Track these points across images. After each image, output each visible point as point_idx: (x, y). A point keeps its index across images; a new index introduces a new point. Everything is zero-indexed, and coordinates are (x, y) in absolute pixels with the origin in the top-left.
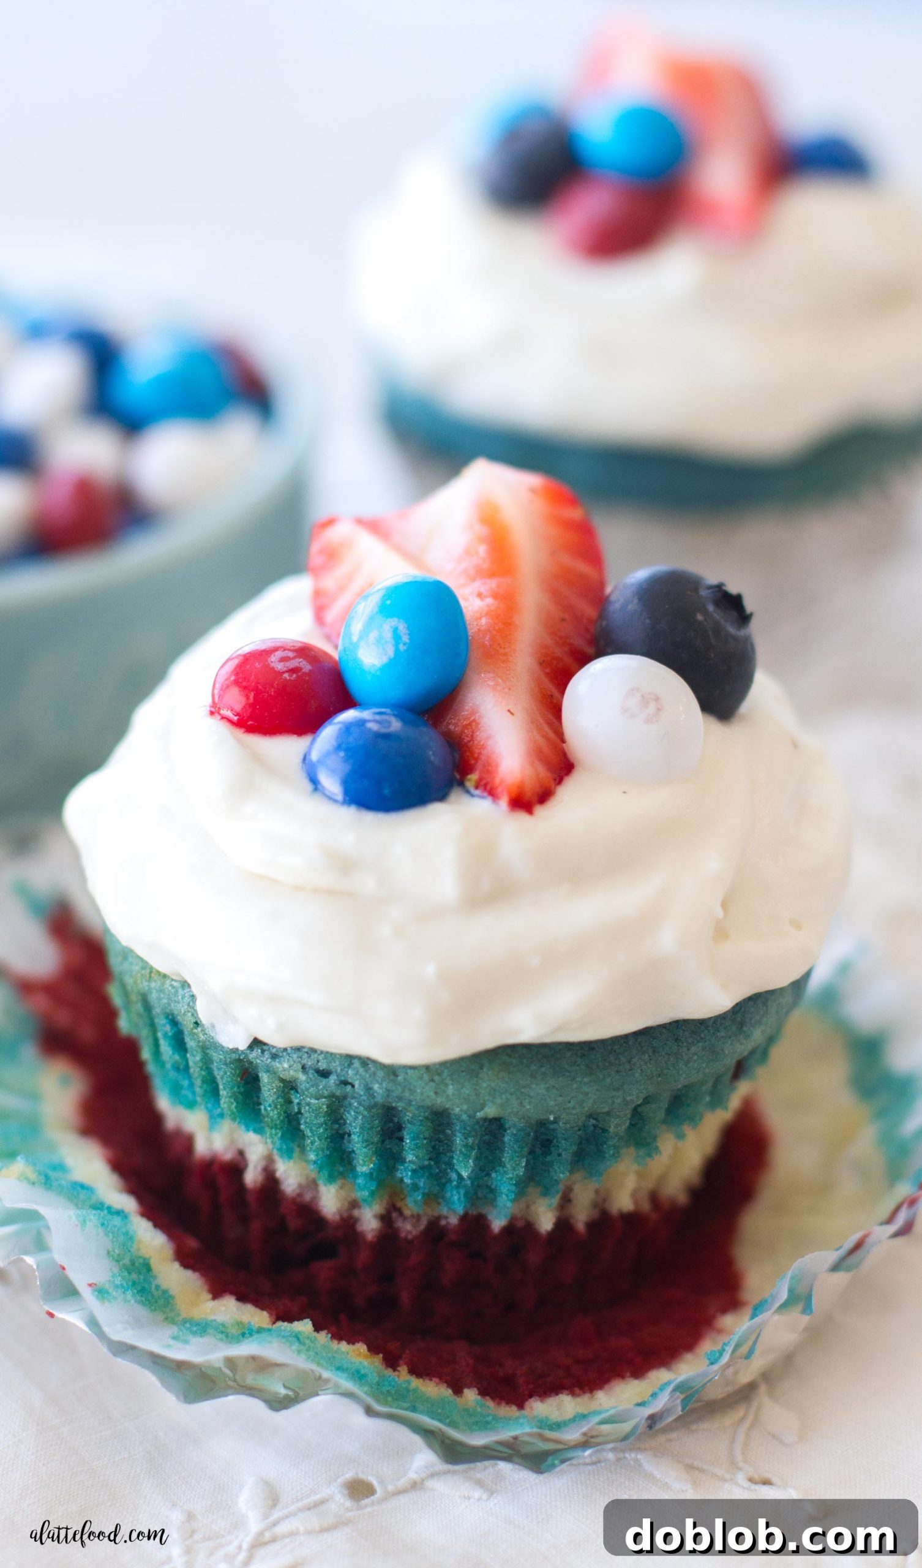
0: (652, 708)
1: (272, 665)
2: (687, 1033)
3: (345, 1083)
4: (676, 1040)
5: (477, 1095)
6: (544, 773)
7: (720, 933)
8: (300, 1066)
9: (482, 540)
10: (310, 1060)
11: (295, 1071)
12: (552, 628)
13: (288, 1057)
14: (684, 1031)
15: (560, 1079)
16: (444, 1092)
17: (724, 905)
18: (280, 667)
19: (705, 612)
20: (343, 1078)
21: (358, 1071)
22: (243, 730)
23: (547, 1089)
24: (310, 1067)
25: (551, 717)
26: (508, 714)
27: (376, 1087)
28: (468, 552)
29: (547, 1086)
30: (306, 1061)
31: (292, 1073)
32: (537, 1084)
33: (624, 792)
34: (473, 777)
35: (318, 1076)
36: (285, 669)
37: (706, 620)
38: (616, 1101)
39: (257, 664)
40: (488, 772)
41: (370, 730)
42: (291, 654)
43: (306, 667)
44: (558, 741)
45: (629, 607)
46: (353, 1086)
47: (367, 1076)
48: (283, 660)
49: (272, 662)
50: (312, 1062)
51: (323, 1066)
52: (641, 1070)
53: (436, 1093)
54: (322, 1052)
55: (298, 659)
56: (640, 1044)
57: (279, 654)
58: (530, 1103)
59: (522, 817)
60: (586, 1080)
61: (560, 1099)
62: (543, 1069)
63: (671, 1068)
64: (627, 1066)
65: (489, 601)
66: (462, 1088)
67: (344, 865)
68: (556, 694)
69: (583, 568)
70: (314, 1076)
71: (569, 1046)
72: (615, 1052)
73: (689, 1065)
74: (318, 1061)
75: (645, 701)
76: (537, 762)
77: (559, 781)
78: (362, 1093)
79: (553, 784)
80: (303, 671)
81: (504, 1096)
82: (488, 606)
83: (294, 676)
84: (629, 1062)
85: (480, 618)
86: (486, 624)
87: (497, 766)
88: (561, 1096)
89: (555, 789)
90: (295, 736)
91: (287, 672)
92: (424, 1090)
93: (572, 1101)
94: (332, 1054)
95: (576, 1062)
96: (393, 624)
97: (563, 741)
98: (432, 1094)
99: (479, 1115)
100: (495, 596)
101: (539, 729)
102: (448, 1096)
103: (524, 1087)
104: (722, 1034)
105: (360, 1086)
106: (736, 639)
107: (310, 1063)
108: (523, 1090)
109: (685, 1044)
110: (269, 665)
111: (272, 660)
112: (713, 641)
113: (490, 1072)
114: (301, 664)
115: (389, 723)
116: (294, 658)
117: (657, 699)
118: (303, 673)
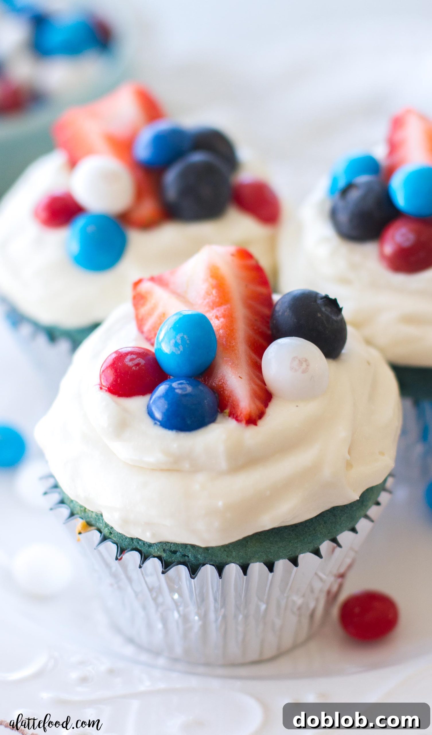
0: (304, 366)
1: (127, 363)
2: (339, 512)
3: (184, 556)
4: (334, 516)
6: (258, 403)
7: (349, 465)
8: (162, 550)
9: (214, 287)
10: (166, 547)
11: (160, 552)
12: (252, 325)
13: (156, 546)
14: (337, 511)
15: (284, 542)
16: (231, 555)
17: (349, 453)
18: (130, 364)
19: (321, 312)
20: (183, 554)
21: (190, 550)
22: (117, 396)
24: (167, 550)
25: (258, 373)
26: (239, 378)
27: (199, 556)
28: (208, 293)
29: (278, 546)
30: (165, 547)
31: (159, 553)
32: (273, 547)
33: (297, 406)
34: (227, 411)
35: (171, 553)
36: (133, 365)
37: (322, 316)
38: (310, 548)
39: (119, 364)
40: (234, 408)
41: (178, 394)
42: (134, 356)
43: (142, 362)
44: (263, 385)
45: (286, 314)
46: (188, 557)
47: (194, 552)
48: (131, 360)
49: (126, 362)
50: (168, 548)
51: (173, 549)
52: (320, 532)
54: (172, 543)
55: (138, 359)
56: (318, 520)
57: (129, 357)
59: (252, 428)
60: (296, 541)
61: (285, 551)
62: (275, 539)
63: (334, 529)
64: (314, 532)
65: (222, 320)
66: (239, 553)
67: (174, 458)
68: (258, 360)
69: (262, 290)
70: (169, 554)
71: (286, 527)
72: (307, 526)
73: (341, 526)
74: (171, 547)
75: (300, 363)
76: (256, 400)
77: (266, 405)
78: (193, 559)
79: (264, 409)
80: (142, 364)
81: (259, 554)
82: (222, 322)
83: (138, 368)
84: (314, 530)
85: (219, 330)
86: (222, 333)
87: (238, 405)
88: (285, 550)
89: (265, 410)
90: (142, 396)
91: (134, 366)
92: (222, 556)
93: (290, 551)
94: (177, 544)
95: (290, 534)
96: (181, 336)
97: (265, 384)
98: (226, 557)
100: (224, 316)
101: (254, 382)
102: (233, 557)
104: (355, 508)
105: (192, 557)
106: (336, 322)
107: (167, 548)
109: (338, 517)
110: (125, 364)
111: (126, 361)
112: (327, 326)
113: (251, 544)
114: (140, 361)
115: (186, 388)
116: (136, 358)
117: (306, 361)
118: (142, 365)
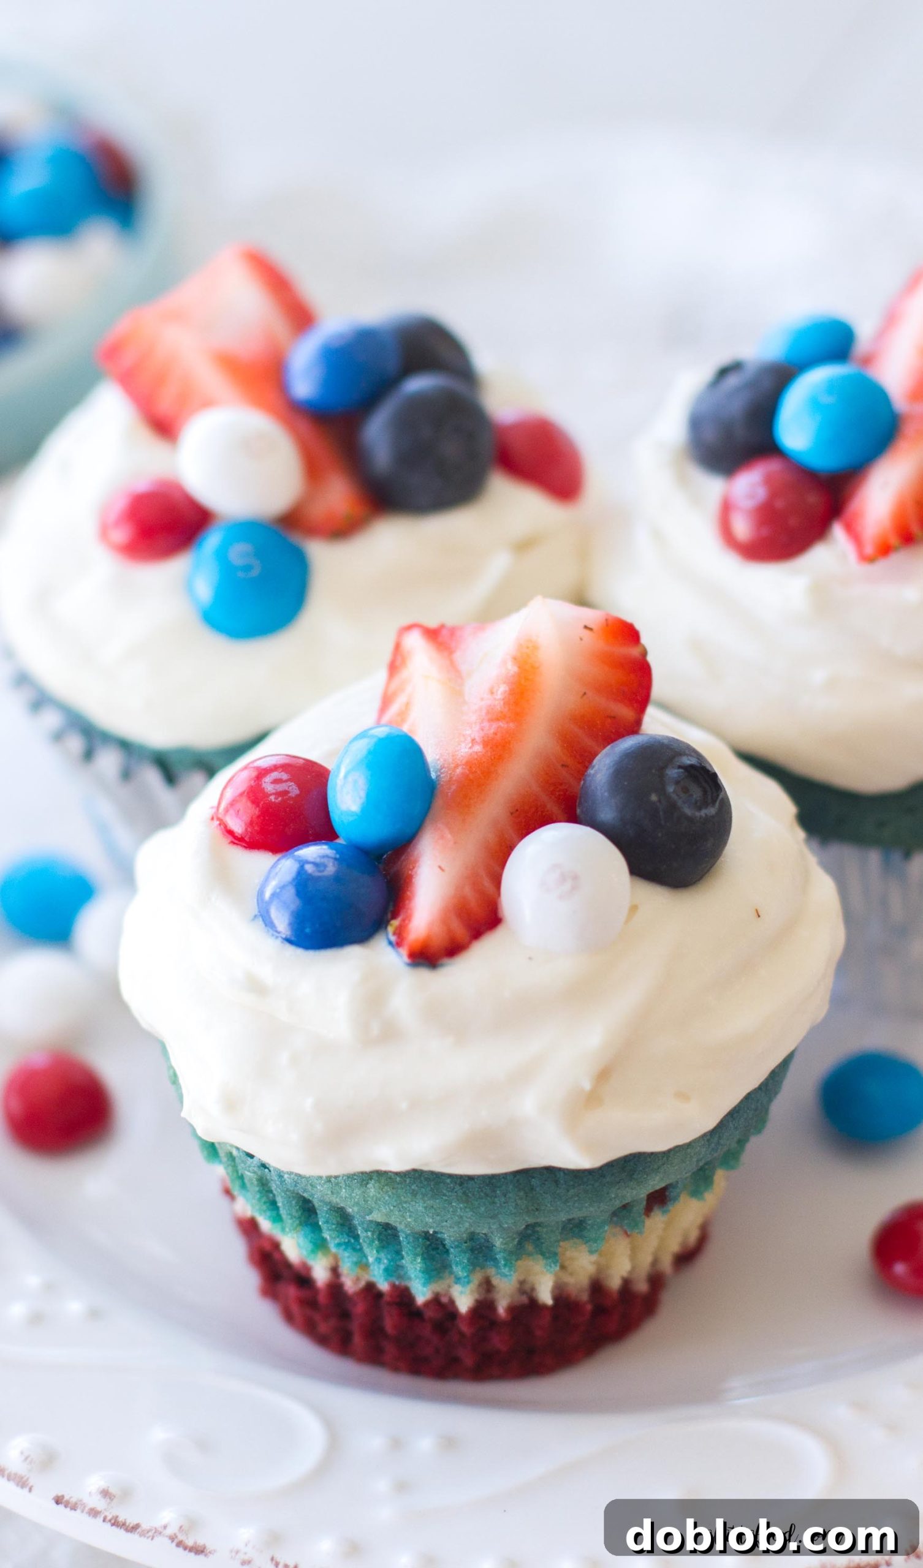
1: (264, 785)
5: (366, 1201)
6: (459, 929)
15: (439, 1201)
16: (339, 1193)
18: (270, 788)
19: (664, 792)
20: (262, 1163)
23: (425, 1208)
26: (439, 869)
28: (490, 691)
29: (426, 1205)
32: (417, 1202)
34: (395, 924)
36: (274, 791)
37: (660, 801)
40: (407, 919)
42: (285, 777)
43: (294, 791)
48: (276, 781)
49: (265, 782)
52: (517, 1204)
53: (332, 1192)
55: (289, 782)
56: (515, 1181)
57: (275, 775)
58: (410, 1216)
60: (462, 1205)
62: (424, 1190)
64: (504, 1199)
66: (354, 1193)
67: (256, 987)
72: (492, 1185)
73: (568, 1204)
75: (563, 879)
77: (476, 936)
79: (467, 940)
80: (289, 795)
81: (387, 1208)
82: (475, 753)
83: (280, 799)
84: (505, 1196)
86: (459, 774)
88: (438, 1216)
89: (469, 944)
91: (273, 794)
92: (323, 1188)
95: (454, 1189)
98: (329, 1193)
99: (368, 1218)
100: (487, 743)
102: (342, 1197)
103: (406, 1202)
106: (691, 819)
108: (404, 1205)
110: (261, 785)
111: (268, 781)
112: (663, 822)
114: (291, 788)
115: (325, 866)
116: (286, 781)
117: (575, 878)
118: (290, 797)
